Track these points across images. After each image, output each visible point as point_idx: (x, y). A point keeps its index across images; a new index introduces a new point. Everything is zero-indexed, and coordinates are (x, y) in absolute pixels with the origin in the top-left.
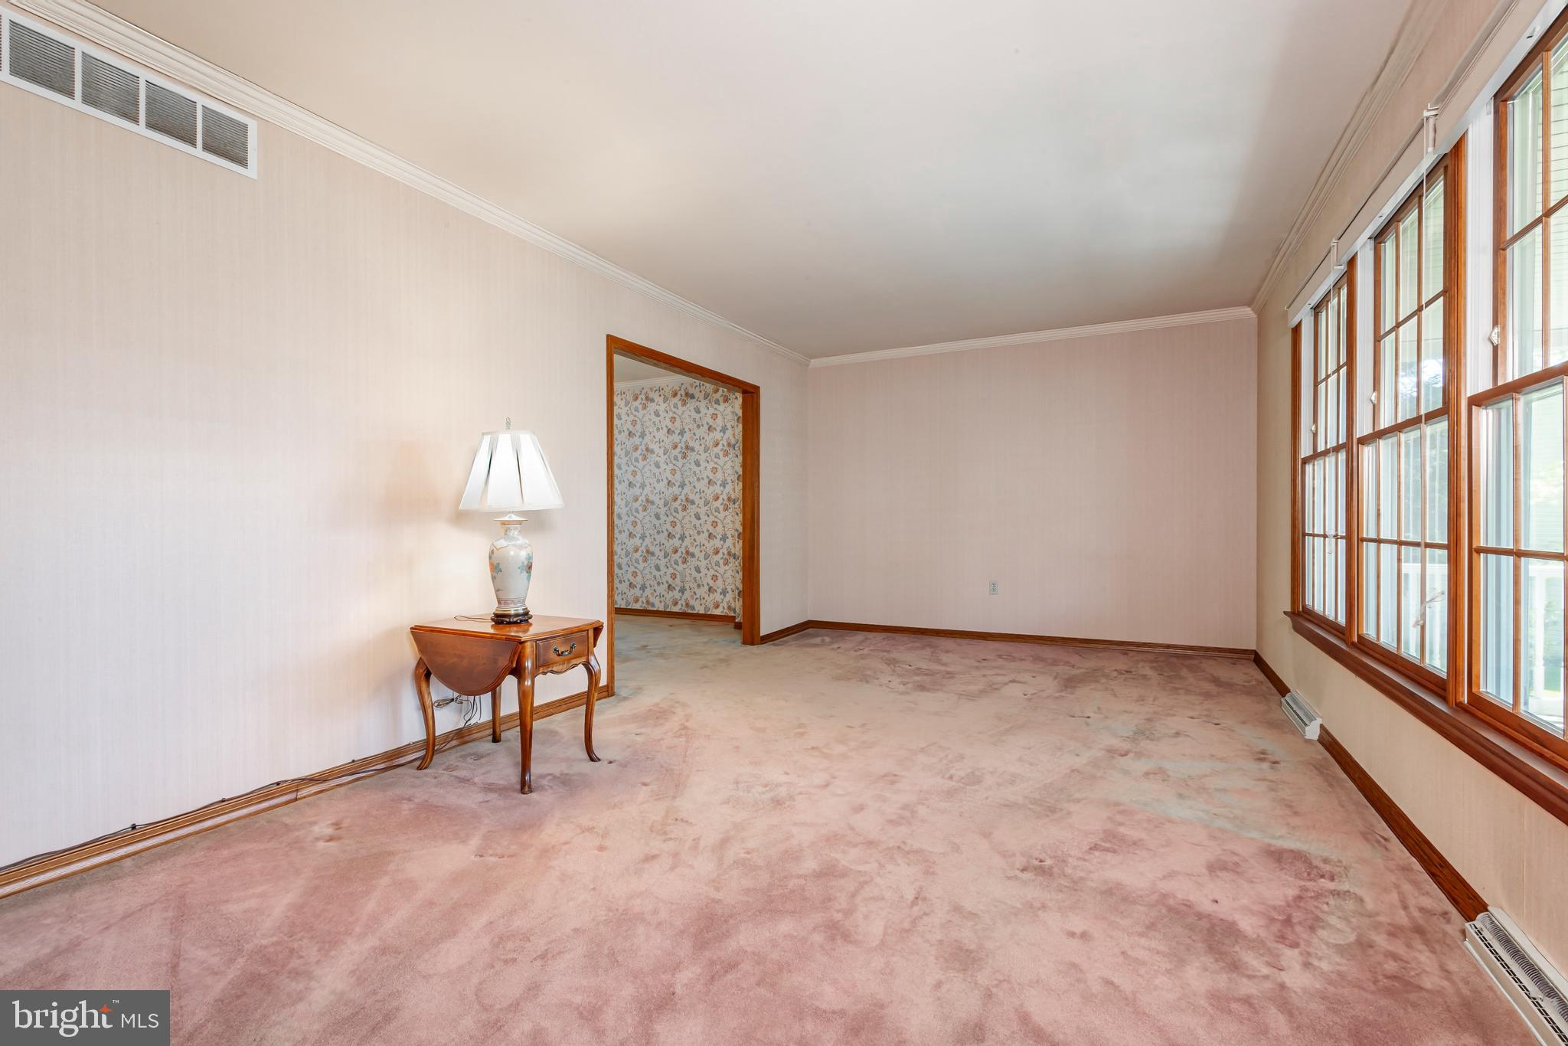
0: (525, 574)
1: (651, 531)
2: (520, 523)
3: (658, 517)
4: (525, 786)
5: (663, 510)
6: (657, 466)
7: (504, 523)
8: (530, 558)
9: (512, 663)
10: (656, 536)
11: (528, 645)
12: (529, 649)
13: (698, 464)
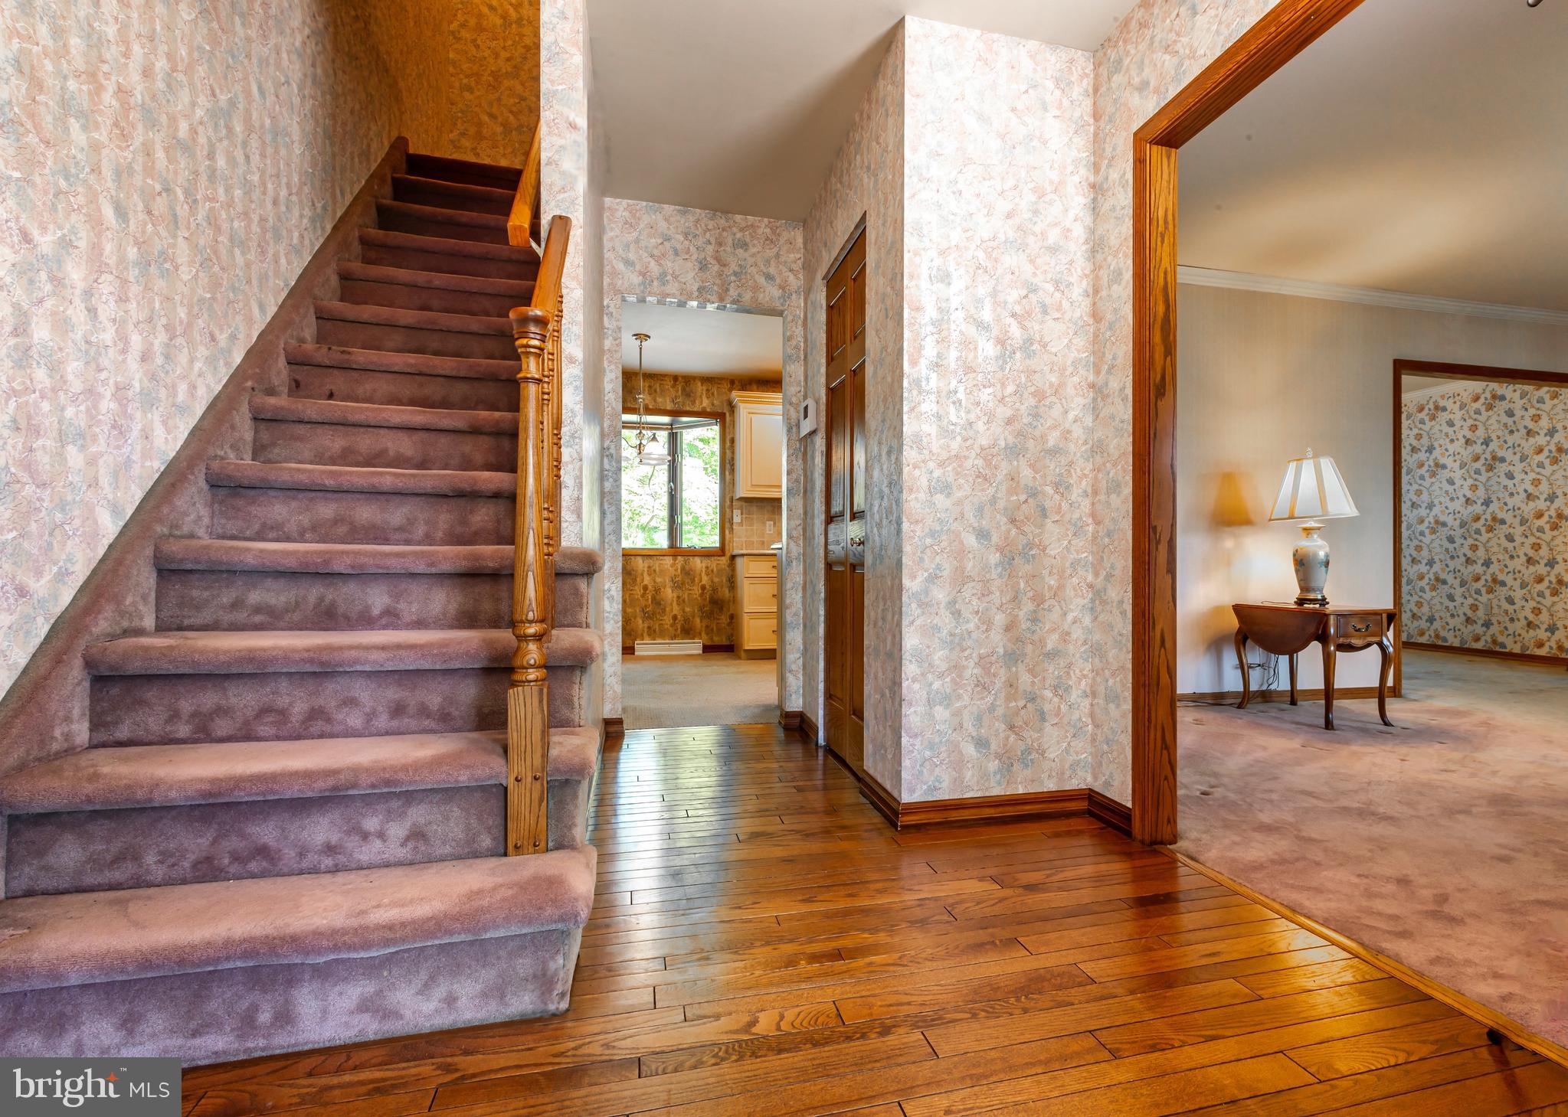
0: (1323, 569)
1: (1442, 557)
2: (1319, 528)
3: (1451, 540)
4: (1329, 725)
5: (1459, 532)
6: (1451, 482)
7: (1305, 529)
8: (1327, 556)
9: (1318, 629)
10: (1449, 562)
11: (1332, 617)
12: (1332, 620)
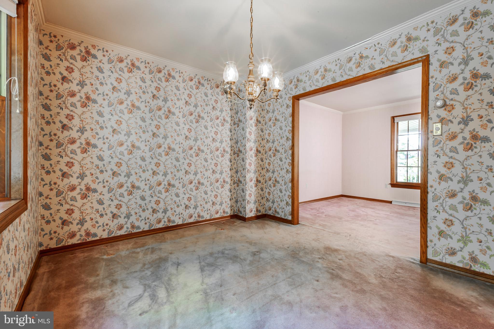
13: (206, 128)
